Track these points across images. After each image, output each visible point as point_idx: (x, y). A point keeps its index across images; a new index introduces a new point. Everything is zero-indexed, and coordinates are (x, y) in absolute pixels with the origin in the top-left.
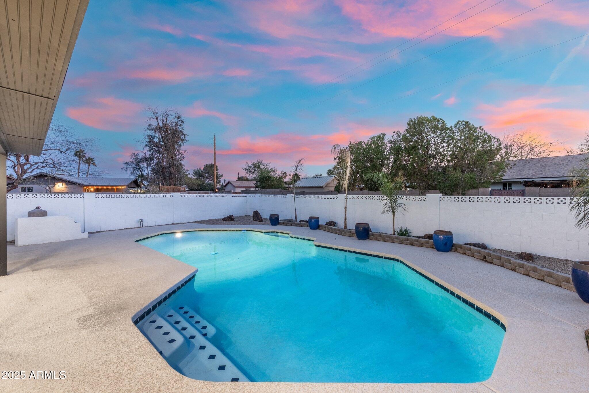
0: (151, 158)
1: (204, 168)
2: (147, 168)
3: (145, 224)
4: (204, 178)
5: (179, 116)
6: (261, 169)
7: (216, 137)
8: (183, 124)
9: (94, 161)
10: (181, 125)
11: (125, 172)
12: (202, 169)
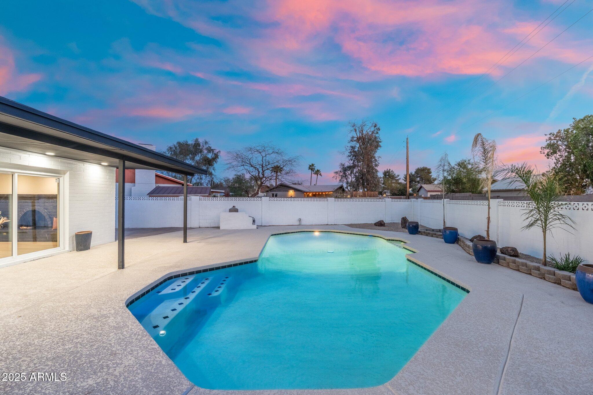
0: (354, 166)
1: (415, 172)
2: (351, 176)
3: (303, 223)
4: (415, 183)
5: (375, 125)
6: (467, 169)
7: (409, 140)
8: (378, 131)
9: (320, 172)
10: (377, 133)
11: (335, 180)
12: (413, 173)
